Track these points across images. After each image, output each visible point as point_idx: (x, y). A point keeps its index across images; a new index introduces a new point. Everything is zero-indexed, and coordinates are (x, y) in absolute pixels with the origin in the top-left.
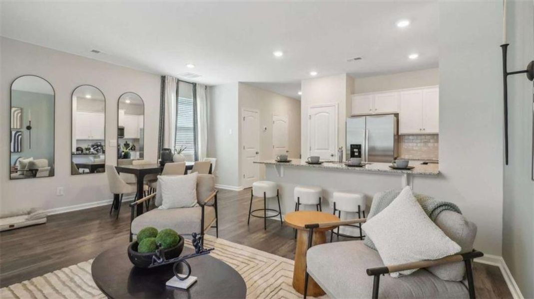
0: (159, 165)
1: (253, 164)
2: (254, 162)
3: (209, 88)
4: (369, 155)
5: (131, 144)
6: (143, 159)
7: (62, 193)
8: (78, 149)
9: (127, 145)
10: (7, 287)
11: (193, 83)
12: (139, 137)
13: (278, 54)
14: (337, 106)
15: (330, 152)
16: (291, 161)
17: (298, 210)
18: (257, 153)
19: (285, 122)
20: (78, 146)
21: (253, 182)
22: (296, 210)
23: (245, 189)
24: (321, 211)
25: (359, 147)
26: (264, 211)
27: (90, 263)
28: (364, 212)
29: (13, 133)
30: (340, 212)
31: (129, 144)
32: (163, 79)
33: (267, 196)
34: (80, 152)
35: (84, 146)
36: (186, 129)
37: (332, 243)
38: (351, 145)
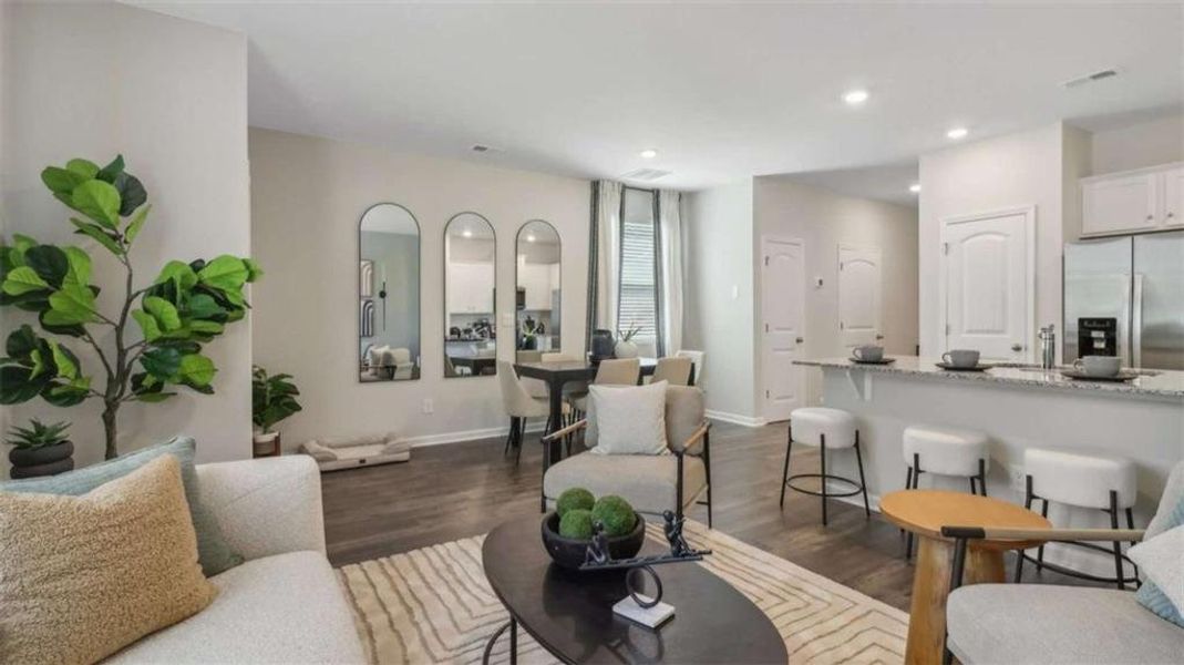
0: (589, 363)
1: (791, 366)
2: (794, 363)
3: (686, 198)
4: (1144, 348)
5: (537, 322)
6: (559, 352)
7: (431, 410)
8: (453, 331)
9: (530, 323)
10: (358, 563)
11: (652, 191)
12: (550, 308)
13: (856, 97)
14: (1031, 214)
15: (1011, 338)
16: (892, 361)
17: (915, 487)
18: (799, 341)
19: (873, 264)
20: (454, 325)
21: (792, 410)
22: (908, 487)
23: (770, 424)
24: (984, 494)
25: (1109, 325)
26: (820, 479)
27: (478, 544)
28: (1129, 512)
29: (363, 303)
30: (1046, 503)
31: (533, 322)
32: (595, 186)
33: (828, 444)
34: (456, 336)
35: (462, 326)
36: (640, 289)
37: (1022, 586)
38: (1081, 321)
